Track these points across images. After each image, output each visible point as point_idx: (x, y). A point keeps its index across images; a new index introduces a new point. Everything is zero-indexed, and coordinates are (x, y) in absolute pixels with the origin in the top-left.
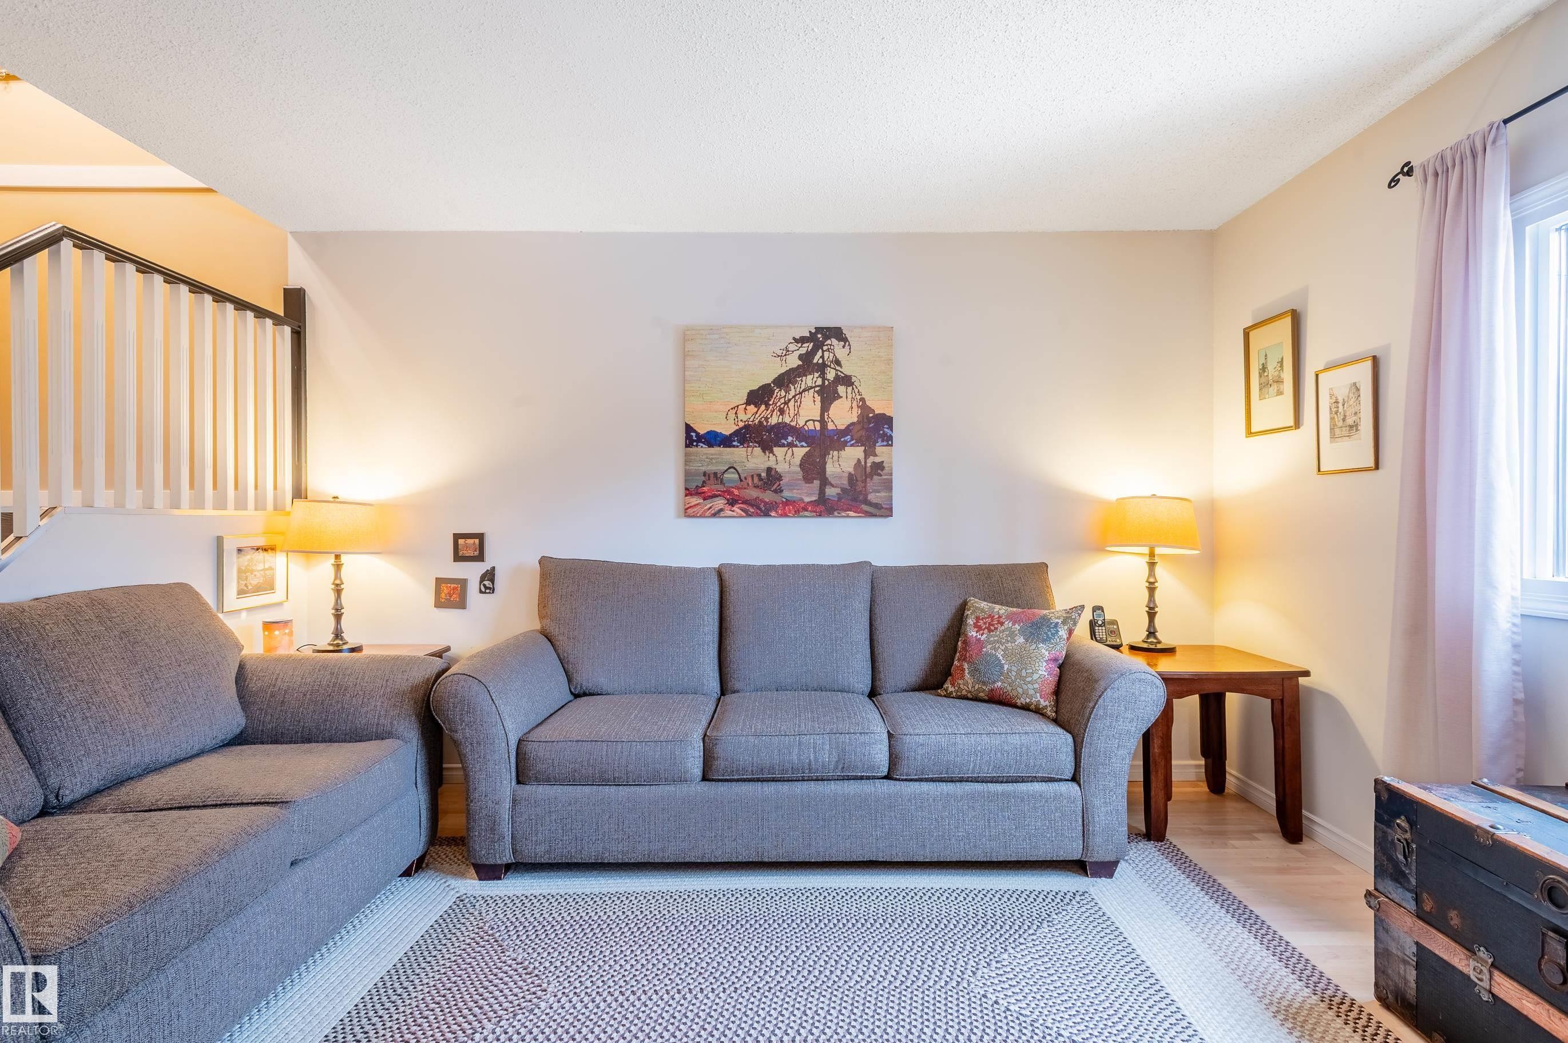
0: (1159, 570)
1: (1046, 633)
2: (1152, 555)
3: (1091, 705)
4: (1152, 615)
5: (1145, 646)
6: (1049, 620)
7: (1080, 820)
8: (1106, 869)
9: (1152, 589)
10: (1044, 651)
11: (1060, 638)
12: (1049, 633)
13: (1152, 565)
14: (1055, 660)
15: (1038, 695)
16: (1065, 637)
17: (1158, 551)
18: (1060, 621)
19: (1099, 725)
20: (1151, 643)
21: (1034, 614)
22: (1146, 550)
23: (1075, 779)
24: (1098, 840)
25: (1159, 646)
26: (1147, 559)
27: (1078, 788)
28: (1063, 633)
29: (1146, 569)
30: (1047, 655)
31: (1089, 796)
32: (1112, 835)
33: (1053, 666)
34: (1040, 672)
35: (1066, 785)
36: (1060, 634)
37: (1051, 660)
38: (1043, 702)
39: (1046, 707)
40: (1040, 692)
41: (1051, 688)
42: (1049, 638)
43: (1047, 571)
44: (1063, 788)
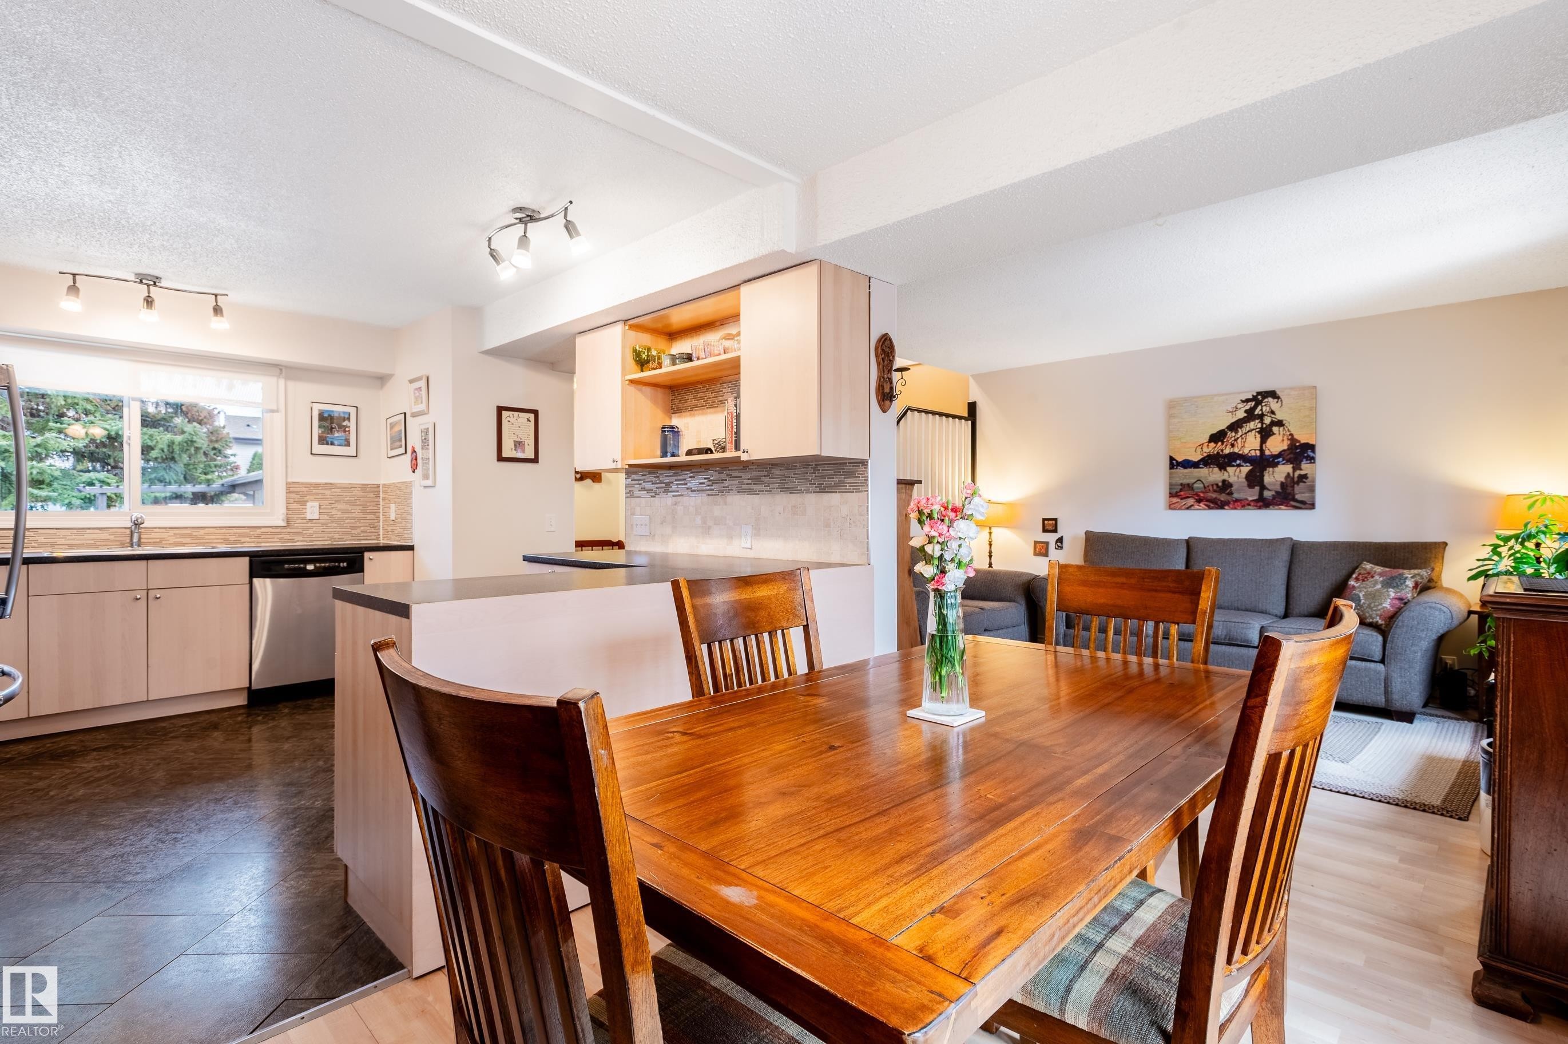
1: (1397, 583)
6: (1403, 575)
7: (1383, 685)
8: (1407, 717)
11: (1406, 586)
12: (1399, 583)
14: (1400, 599)
15: (1378, 617)
16: (1411, 586)
18: (1409, 576)
19: (1398, 631)
21: (1396, 572)
23: (1382, 661)
24: (1397, 697)
28: (1409, 583)
30: (1392, 594)
31: (1389, 671)
32: (1406, 696)
33: (1397, 602)
34: (1384, 605)
35: (1375, 664)
36: (1407, 583)
37: (1396, 599)
38: (1380, 622)
39: (1382, 625)
40: (1380, 616)
41: (1390, 614)
42: (1397, 586)
43: (1445, 548)
44: (1372, 665)
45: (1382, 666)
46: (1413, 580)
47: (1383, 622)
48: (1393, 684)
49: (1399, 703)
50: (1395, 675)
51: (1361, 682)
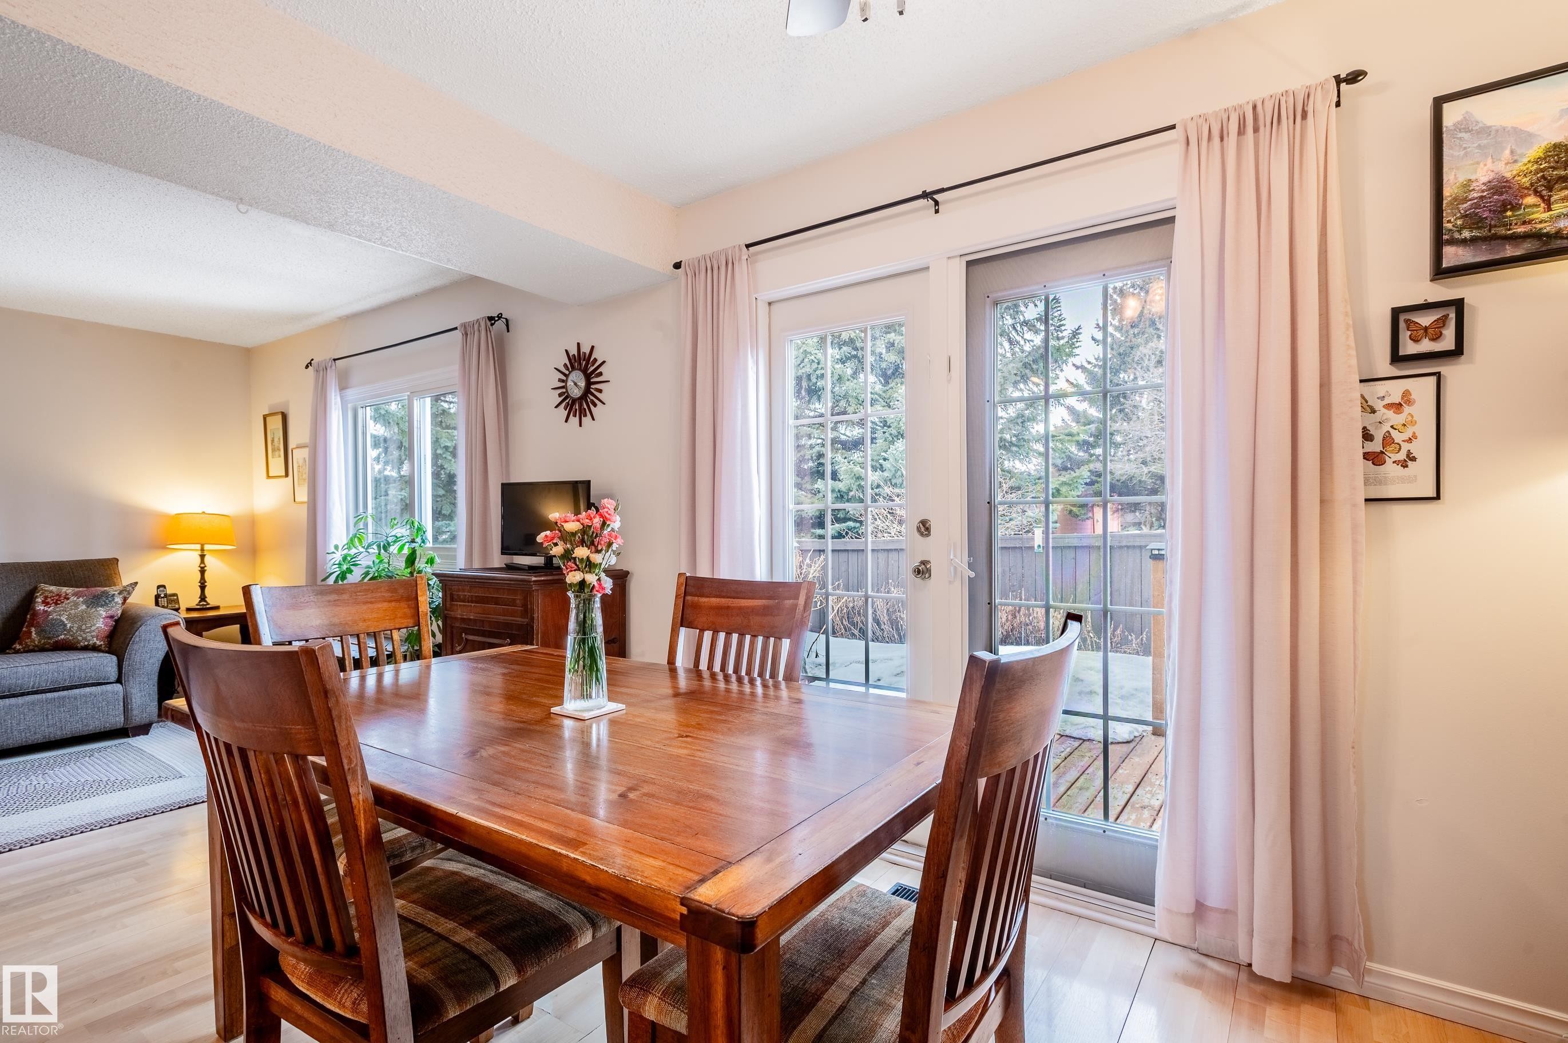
0: (207, 559)
1: (104, 601)
2: (202, 550)
3: (130, 636)
4: (203, 587)
5: (198, 607)
6: (108, 593)
7: (122, 704)
8: (144, 729)
9: (203, 571)
10: (102, 612)
11: (116, 603)
12: (107, 601)
13: (202, 557)
14: (112, 617)
15: (95, 639)
16: (120, 602)
17: (207, 547)
18: (116, 593)
19: (136, 647)
20: (203, 605)
21: (96, 591)
22: (198, 547)
23: (119, 681)
24: (135, 712)
25: (208, 606)
26: (199, 553)
27: (121, 686)
28: (119, 600)
29: (199, 559)
30: (104, 614)
31: (128, 689)
32: (146, 708)
33: (109, 620)
34: (97, 625)
35: (111, 685)
36: (116, 600)
37: (107, 617)
38: (98, 643)
39: (101, 645)
40: (97, 637)
41: (106, 633)
42: (106, 604)
43: (117, 563)
44: (109, 687)
45: (119, 685)
46: (121, 596)
47: (102, 643)
48: (134, 700)
49: (138, 717)
50: (134, 691)
51: (98, 709)
